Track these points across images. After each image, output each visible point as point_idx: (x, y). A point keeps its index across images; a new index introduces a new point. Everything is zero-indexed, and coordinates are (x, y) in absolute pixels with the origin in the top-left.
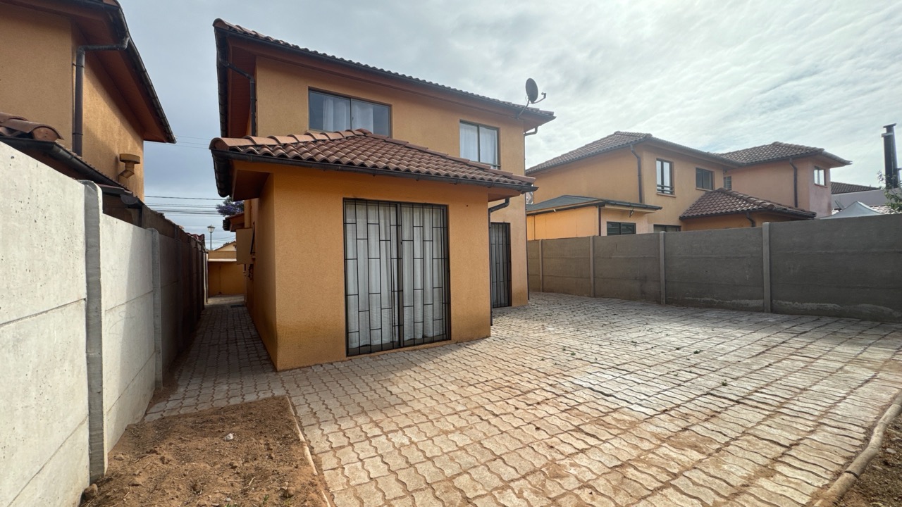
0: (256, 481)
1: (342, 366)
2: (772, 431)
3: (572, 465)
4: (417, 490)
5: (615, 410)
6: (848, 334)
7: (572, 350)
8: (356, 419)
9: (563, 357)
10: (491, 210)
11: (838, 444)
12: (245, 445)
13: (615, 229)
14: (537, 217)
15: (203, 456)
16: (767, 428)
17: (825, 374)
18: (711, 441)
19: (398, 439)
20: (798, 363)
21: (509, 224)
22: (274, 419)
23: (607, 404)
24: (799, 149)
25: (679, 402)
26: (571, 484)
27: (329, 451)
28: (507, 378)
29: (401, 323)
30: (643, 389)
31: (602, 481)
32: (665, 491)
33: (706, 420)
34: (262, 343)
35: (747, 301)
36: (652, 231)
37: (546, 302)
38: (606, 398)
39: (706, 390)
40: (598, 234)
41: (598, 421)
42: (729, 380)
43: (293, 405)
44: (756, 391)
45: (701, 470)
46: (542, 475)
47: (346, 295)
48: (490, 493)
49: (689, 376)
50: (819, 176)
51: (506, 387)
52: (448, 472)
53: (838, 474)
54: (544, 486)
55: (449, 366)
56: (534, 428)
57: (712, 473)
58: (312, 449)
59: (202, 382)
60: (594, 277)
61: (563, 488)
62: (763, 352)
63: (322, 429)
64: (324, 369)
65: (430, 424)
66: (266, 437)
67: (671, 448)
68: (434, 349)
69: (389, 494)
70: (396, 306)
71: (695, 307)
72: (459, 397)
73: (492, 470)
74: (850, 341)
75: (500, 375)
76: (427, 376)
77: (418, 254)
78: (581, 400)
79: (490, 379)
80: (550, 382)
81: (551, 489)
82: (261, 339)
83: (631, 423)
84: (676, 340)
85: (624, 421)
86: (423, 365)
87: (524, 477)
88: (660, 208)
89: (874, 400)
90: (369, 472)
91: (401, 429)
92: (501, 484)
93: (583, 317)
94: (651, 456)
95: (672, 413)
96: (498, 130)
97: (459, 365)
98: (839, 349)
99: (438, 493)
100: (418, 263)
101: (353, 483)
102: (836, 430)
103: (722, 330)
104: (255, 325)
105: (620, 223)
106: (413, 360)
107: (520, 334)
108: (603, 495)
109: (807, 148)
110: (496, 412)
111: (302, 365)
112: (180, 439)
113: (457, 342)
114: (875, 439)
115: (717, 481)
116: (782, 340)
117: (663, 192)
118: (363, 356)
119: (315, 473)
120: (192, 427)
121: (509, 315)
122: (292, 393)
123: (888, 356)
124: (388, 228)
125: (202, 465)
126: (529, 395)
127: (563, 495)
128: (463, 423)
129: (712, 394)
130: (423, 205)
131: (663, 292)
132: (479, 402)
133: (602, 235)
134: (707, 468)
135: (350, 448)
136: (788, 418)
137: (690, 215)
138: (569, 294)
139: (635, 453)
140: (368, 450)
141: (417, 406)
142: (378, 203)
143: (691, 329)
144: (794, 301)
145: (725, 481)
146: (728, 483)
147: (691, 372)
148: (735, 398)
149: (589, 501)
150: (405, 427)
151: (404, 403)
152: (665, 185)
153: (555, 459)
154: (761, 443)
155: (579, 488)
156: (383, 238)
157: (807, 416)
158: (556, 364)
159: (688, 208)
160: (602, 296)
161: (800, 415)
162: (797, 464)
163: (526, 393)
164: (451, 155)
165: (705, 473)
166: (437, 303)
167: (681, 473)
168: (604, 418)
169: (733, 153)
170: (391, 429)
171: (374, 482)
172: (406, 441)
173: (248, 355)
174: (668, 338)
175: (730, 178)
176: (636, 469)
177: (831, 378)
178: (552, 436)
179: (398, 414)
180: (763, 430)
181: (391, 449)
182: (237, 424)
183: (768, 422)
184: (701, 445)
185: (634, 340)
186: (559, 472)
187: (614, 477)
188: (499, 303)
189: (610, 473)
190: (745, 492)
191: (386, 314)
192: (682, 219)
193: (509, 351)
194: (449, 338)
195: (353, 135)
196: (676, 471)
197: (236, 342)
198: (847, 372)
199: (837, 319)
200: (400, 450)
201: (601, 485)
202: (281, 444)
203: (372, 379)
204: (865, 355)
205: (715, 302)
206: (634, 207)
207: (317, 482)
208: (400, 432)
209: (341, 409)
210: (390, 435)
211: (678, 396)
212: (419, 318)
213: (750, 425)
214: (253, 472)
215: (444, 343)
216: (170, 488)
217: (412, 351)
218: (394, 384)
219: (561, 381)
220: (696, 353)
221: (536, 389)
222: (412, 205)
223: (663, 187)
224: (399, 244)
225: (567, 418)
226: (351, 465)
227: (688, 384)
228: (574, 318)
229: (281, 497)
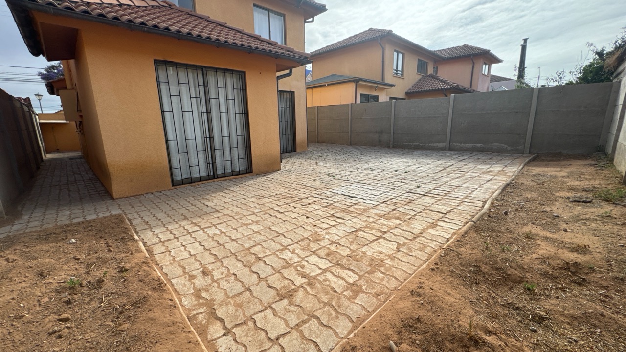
0: (97, 266)
1: (169, 193)
2: (439, 207)
3: (326, 234)
4: (224, 258)
5: (356, 204)
6: (485, 159)
7: (334, 175)
8: (180, 223)
9: (327, 179)
10: (279, 78)
11: (469, 210)
12: (87, 245)
13: (366, 98)
14: (314, 90)
15: (48, 255)
16: (437, 206)
17: (470, 179)
18: (407, 214)
19: (211, 231)
20: (458, 174)
21: (294, 92)
22: (112, 228)
23: (351, 201)
24: (478, 49)
25: (393, 197)
26: (324, 243)
27: (158, 243)
28: (290, 192)
29: (214, 161)
30: (373, 192)
31: (344, 239)
32: (378, 240)
33: (406, 205)
34: (100, 182)
35: (437, 144)
36: (388, 100)
37: (320, 149)
38: (351, 198)
39: (408, 190)
40: (354, 102)
41: (345, 211)
42: (421, 184)
43: (128, 219)
44: (434, 189)
45: (399, 228)
46: (308, 240)
47: (167, 141)
48: (275, 253)
49: (400, 184)
50: (485, 68)
51: (289, 197)
52: (247, 246)
53: (467, 223)
54: (308, 246)
55: (250, 188)
56: (305, 217)
57: (405, 229)
58: (145, 244)
59: (45, 211)
60: (351, 132)
61: (320, 245)
62: (441, 170)
63: (153, 231)
64: (155, 195)
65: (235, 221)
66: (105, 239)
67: (385, 220)
68: (240, 179)
69: (204, 262)
70: (209, 149)
71: (409, 149)
72: (256, 205)
73: (277, 241)
74: (485, 163)
75: (286, 191)
76: (234, 195)
77: (223, 109)
78: (336, 201)
79: (278, 193)
80: (318, 193)
81: (313, 247)
82: (99, 180)
83: (364, 210)
84: (395, 167)
85: (360, 209)
86: (232, 189)
87: (297, 243)
88: (394, 85)
89: (490, 189)
90: (190, 252)
91: (214, 225)
92: (282, 248)
93: (342, 156)
94: (373, 224)
95: (388, 203)
96: (284, 16)
97: (257, 187)
98: (479, 167)
99: (239, 258)
100: (224, 116)
101: (177, 259)
102: (470, 204)
103: (422, 160)
104: (93, 171)
105: (369, 95)
106: (225, 186)
107: (300, 168)
108: (343, 246)
109: (482, 50)
110: (281, 211)
111: (135, 194)
112: (25, 246)
113: (257, 174)
114: (487, 206)
115: (407, 233)
116: (452, 164)
117: (397, 74)
118: (186, 185)
119: (148, 256)
120: (37, 239)
121: (294, 157)
122: (127, 212)
123: (501, 169)
124: (197, 89)
125: (47, 260)
126: (303, 201)
127: (320, 249)
128: (259, 219)
129: (411, 192)
130: (226, 71)
131: (392, 140)
132: (270, 206)
133: (357, 103)
134: (402, 227)
135: (176, 240)
136: (448, 200)
137: (412, 91)
138: (335, 144)
139: (364, 224)
140: (189, 240)
141: (226, 212)
142: (186, 66)
143: (405, 160)
144: (461, 143)
145: (411, 232)
146: (412, 233)
147: (401, 182)
148: (422, 193)
149: (335, 250)
150: (217, 225)
151: (217, 211)
152: (398, 69)
153: (317, 232)
154: (432, 213)
155: (330, 244)
156: (193, 95)
157: (457, 199)
158: (322, 183)
159: (411, 86)
160: (355, 144)
161: (454, 198)
162: (448, 220)
163: (301, 199)
164: (246, 31)
165: (401, 229)
166: (240, 146)
167: (388, 231)
168: (349, 209)
169: (441, 50)
170: (207, 226)
171: (193, 257)
172: (218, 232)
173: (88, 190)
174: (391, 166)
175: (437, 68)
176: (364, 231)
177: (472, 180)
178: (316, 220)
179: (213, 217)
180: (435, 207)
181: (207, 237)
182: (79, 233)
183: (438, 203)
184: (401, 217)
185: (372, 168)
186: (318, 238)
187: (351, 238)
188: (288, 149)
189: (348, 235)
190: (420, 236)
191: (201, 155)
192: (407, 94)
193: (293, 178)
194: (251, 172)
195: (158, 5)
196: (385, 230)
197: (76, 183)
198: (480, 177)
199: (480, 152)
200: (213, 237)
201: (343, 242)
202: (119, 243)
203: (193, 199)
204: (491, 169)
205: (420, 146)
206: (378, 84)
207: (149, 260)
208: (214, 227)
209: (169, 218)
210: (205, 230)
211: (392, 194)
212: (228, 157)
213: (428, 205)
214: (95, 260)
215: (248, 175)
216: (17, 277)
217: (224, 181)
218: (209, 201)
219: (325, 192)
220: (406, 172)
221: (309, 197)
222: (216, 70)
223: (397, 71)
224: (208, 101)
225: (327, 210)
226: (176, 249)
227: (399, 188)
228: (337, 157)
229: (119, 271)
